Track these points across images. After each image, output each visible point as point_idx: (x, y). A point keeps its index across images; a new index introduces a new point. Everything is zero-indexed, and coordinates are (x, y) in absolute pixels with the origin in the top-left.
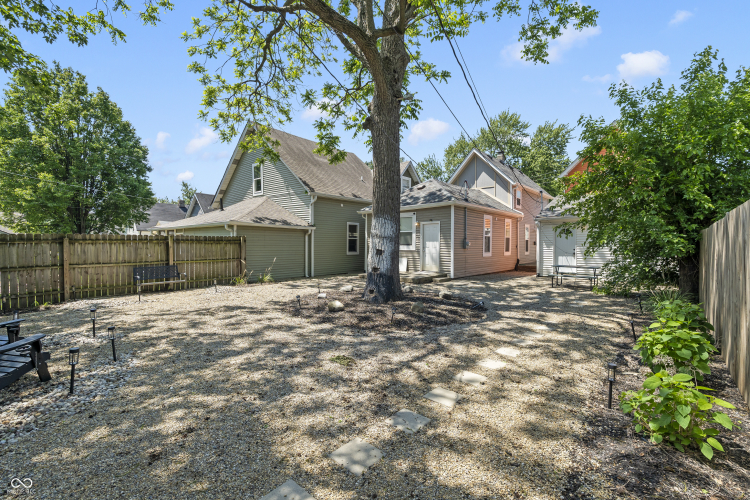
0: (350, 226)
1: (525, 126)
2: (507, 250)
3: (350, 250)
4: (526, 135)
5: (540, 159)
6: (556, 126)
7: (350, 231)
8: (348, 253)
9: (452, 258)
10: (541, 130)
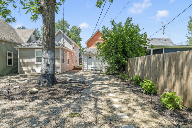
0: (8, 53)
1: (68, 25)
2: (72, 63)
3: (8, 64)
4: (69, 28)
5: (73, 36)
6: (77, 27)
7: (8, 56)
8: (8, 65)
9: (60, 66)
10: (73, 28)
